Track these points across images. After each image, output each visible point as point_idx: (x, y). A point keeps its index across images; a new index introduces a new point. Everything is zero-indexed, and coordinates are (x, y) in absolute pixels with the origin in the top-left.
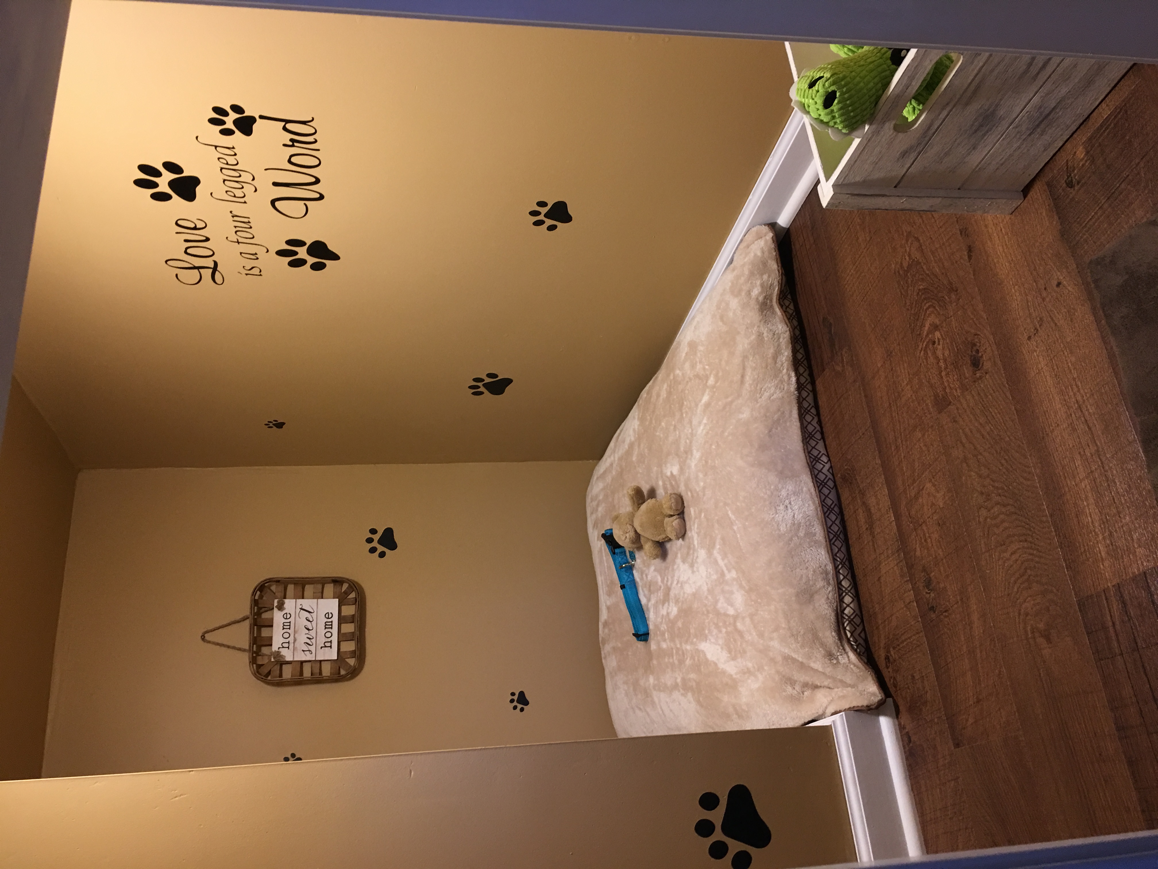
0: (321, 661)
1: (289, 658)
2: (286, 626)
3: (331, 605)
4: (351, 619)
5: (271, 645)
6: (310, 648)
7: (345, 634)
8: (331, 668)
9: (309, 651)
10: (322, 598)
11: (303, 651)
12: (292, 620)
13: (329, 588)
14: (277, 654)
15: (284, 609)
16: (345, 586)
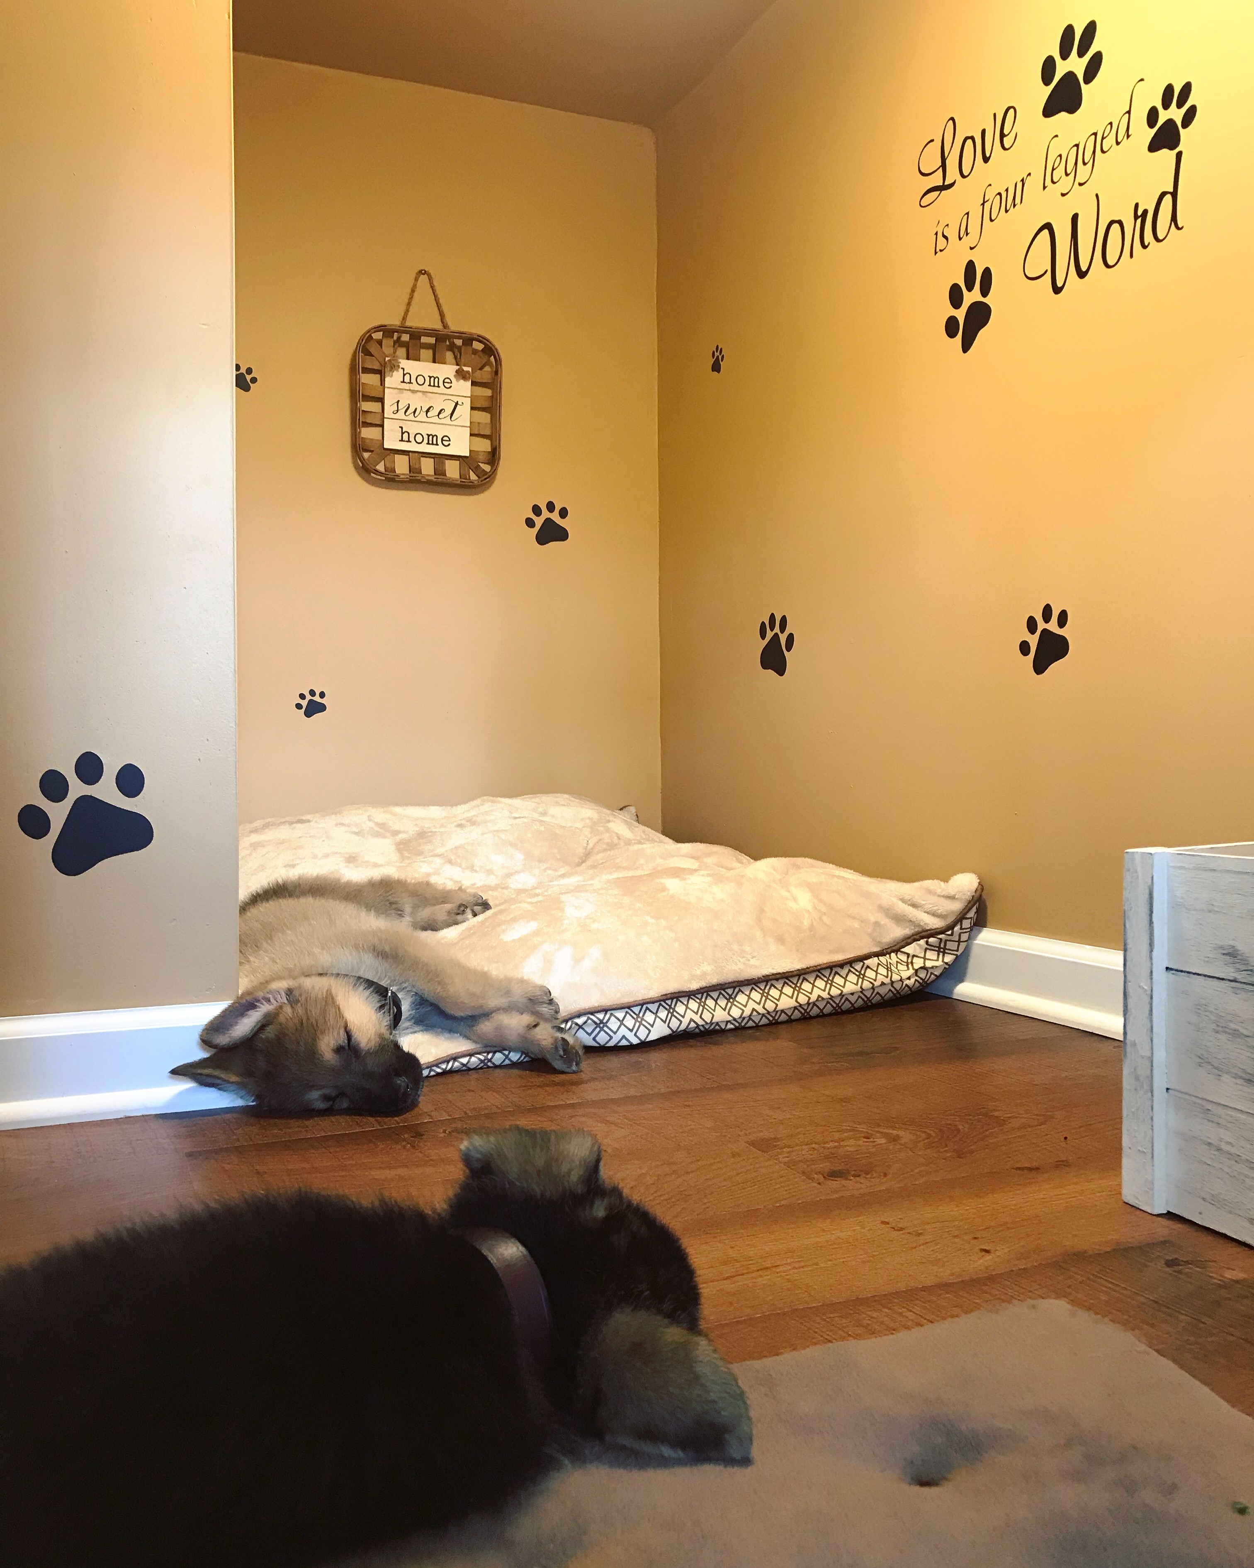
0: (382, 426)
1: (388, 381)
2: (433, 381)
3: (461, 445)
4: (439, 471)
5: (408, 358)
6: (402, 412)
7: (420, 463)
8: (371, 440)
9: (398, 411)
10: (471, 435)
11: (398, 402)
12: (442, 389)
13: (484, 446)
14: (396, 364)
15: (458, 380)
16: (487, 468)
